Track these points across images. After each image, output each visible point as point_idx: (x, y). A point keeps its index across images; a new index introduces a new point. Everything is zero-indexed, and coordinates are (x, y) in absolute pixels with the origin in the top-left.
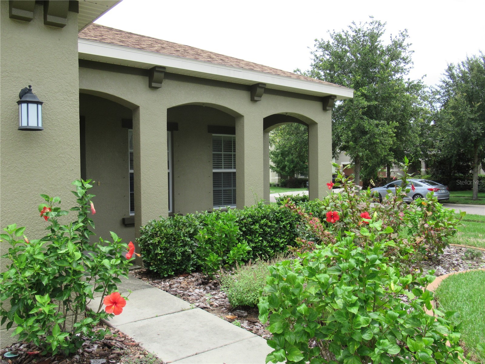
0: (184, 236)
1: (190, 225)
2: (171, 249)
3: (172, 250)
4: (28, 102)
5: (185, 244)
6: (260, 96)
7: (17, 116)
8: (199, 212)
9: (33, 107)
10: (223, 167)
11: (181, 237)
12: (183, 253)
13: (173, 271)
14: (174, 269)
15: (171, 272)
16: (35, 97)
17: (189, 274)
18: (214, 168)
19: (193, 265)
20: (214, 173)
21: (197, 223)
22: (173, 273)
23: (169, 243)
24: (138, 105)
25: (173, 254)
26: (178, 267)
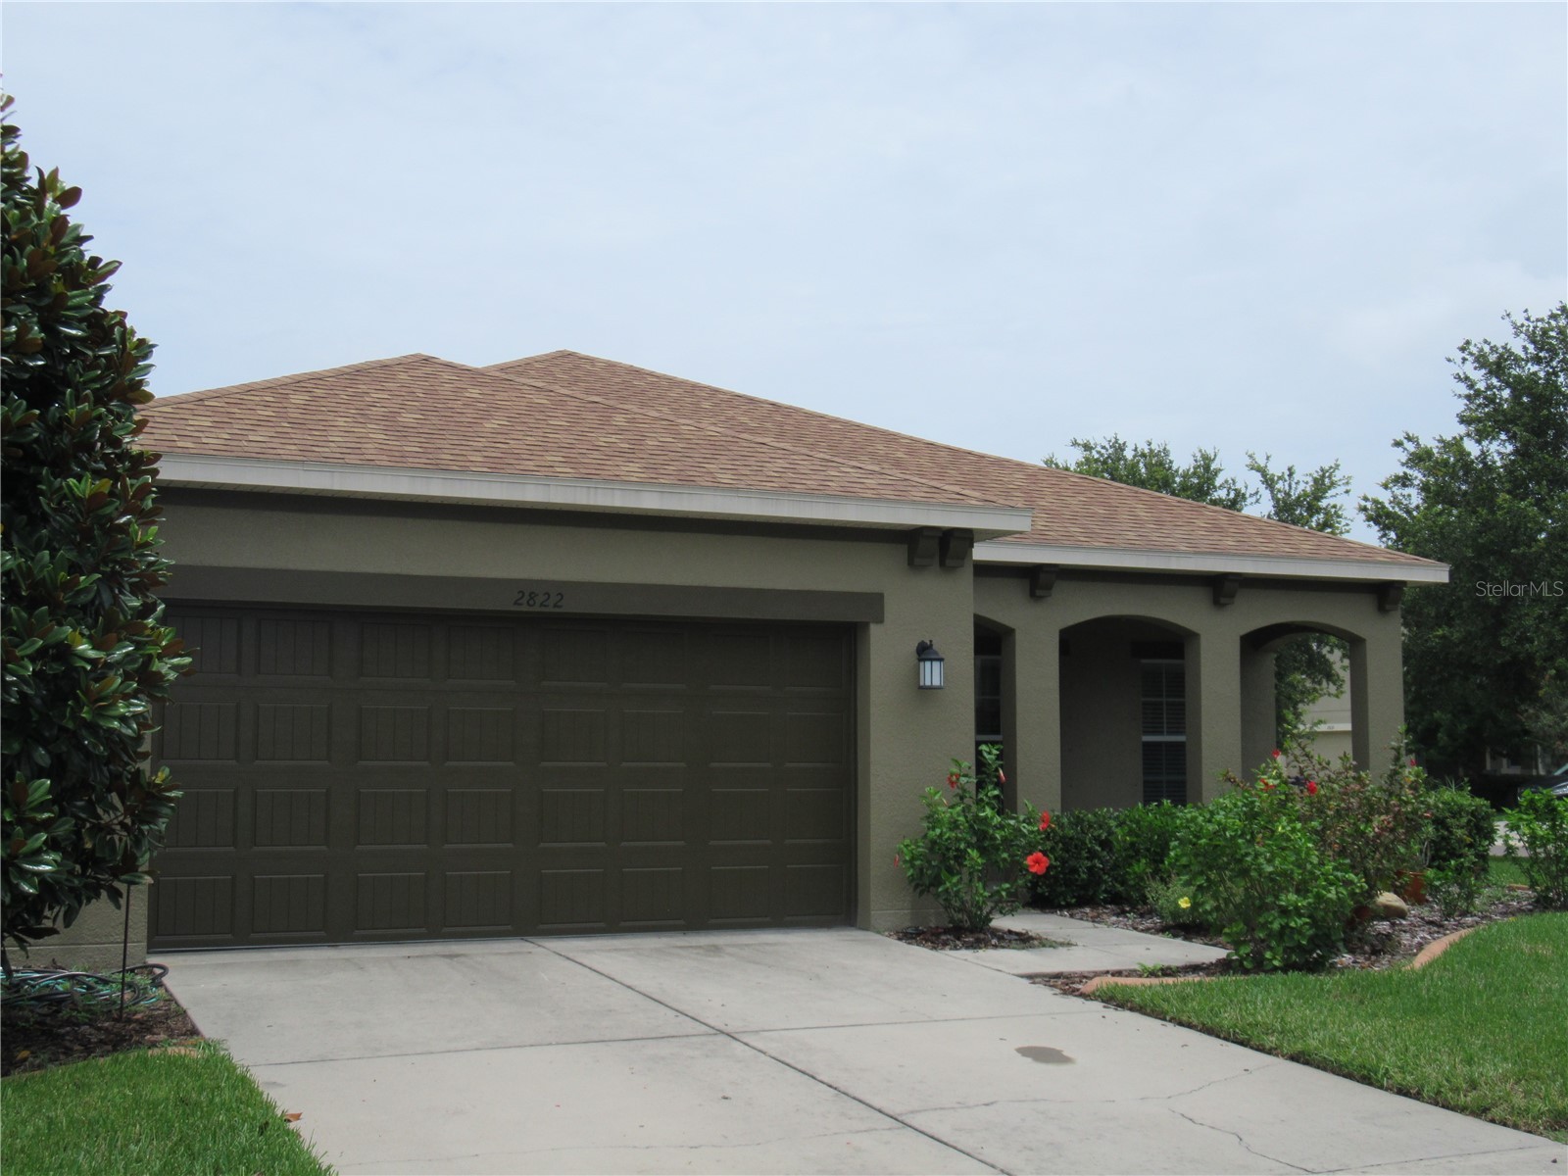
0: (1091, 842)
1: (1101, 827)
2: (1070, 863)
3: (1072, 863)
4: (931, 660)
5: (1093, 855)
6: (1232, 596)
7: (917, 673)
8: (1116, 810)
9: (936, 664)
10: (1165, 730)
11: (1086, 844)
12: (1090, 869)
13: (1074, 897)
14: (1076, 894)
15: (1072, 898)
16: (936, 653)
17: (1100, 905)
18: (1146, 733)
19: (1105, 891)
20: (1146, 745)
21: (1113, 823)
22: (1073, 901)
23: (1067, 851)
24: (1013, 627)
25: (1074, 871)
26: (1082, 892)
